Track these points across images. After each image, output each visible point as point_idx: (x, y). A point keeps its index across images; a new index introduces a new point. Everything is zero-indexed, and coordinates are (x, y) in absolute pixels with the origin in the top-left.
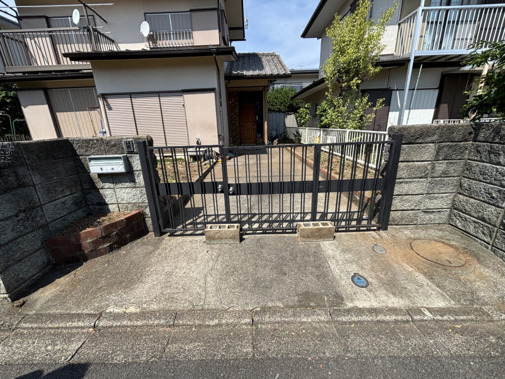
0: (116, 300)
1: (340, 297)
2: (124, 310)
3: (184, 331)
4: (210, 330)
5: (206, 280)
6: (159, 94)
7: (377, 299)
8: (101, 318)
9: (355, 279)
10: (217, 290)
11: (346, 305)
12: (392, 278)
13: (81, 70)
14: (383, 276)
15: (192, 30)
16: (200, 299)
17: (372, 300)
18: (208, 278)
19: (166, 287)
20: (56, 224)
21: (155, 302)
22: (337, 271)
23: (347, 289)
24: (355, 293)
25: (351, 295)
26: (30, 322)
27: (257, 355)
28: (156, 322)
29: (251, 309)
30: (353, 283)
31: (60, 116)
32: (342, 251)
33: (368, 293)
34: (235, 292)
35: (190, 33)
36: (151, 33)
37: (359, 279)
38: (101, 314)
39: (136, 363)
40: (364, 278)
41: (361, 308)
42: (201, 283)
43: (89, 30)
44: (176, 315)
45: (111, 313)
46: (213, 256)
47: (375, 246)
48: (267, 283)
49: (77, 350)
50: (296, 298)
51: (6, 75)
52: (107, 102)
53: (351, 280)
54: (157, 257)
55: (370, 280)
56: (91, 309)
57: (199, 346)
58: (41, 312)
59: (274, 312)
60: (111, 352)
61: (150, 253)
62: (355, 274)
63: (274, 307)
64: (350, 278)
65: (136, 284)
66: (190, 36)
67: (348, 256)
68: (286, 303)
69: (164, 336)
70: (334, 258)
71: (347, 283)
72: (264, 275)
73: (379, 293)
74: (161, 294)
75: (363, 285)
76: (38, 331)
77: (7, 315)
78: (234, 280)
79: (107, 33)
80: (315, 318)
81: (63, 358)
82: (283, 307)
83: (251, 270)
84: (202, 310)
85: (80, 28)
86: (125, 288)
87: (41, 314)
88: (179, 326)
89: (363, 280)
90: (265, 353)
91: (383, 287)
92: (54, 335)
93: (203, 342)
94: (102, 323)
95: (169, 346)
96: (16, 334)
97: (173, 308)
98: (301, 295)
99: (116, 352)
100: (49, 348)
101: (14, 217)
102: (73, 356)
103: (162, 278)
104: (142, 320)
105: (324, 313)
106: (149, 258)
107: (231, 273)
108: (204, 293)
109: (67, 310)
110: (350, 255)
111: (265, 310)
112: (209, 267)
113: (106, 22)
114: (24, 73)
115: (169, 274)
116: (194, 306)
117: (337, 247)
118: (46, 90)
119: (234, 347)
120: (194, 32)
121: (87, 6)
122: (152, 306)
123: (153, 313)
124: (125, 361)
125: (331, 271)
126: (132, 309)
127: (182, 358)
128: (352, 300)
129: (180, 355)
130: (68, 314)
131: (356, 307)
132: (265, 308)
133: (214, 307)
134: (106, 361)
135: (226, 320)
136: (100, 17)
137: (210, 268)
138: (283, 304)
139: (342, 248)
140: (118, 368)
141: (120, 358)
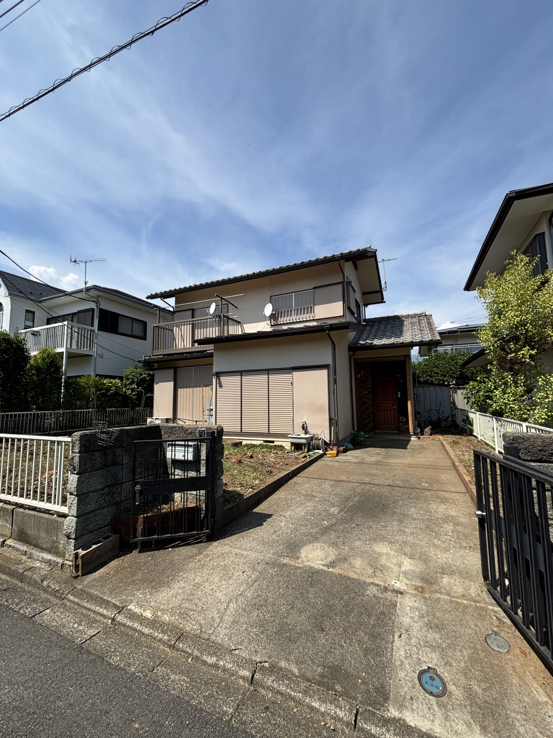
0: (140, 598)
1: (384, 695)
2: (142, 611)
3: (180, 659)
4: (205, 668)
5: (228, 606)
6: (268, 371)
7: (448, 723)
8: (121, 613)
9: (426, 677)
10: (234, 622)
11: (389, 711)
12: (495, 699)
13: (206, 351)
14: (480, 691)
15: (314, 305)
16: (211, 625)
17: (437, 722)
18: (232, 604)
19: (187, 599)
20: (127, 504)
21: (170, 612)
22: (402, 653)
23: (402, 687)
24: (412, 699)
25: (405, 698)
26: (75, 596)
27: (235, 721)
28: (160, 636)
29: (258, 660)
30: (417, 682)
31: (180, 391)
32: (427, 625)
33: (436, 708)
34: (251, 632)
35: (311, 308)
36: (274, 312)
37: (432, 679)
38: (123, 608)
39: (125, 670)
40: (442, 680)
41: (410, 726)
42: (222, 608)
43: (220, 317)
44: (181, 636)
45: (131, 610)
46: (250, 579)
47: (494, 636)
48: (294, 635)
49: (92, 637)
50: (320, 669)
51: (152, 357)
52: (219, 380)
53: (416, 675)
54: (196, 563)
55: (451, 687)
56: (119, 600)
57: (184, 680)
58: (85, 589)
59: (283, 676)
60: (113, 650)
61: (192, 557)
62: (429, 668)
63: (286, 669)
64: (418, 672)
65: (163, 587)
66: (311, 310)
67: (433, 636)
68: (303, 671)
69: (160, 656)
70: (407, 631)
71: (407, 678)
72: (296, 623)
73: (457, 715)
74: (179, 606)
75: (435, 691)
76: (76, 607)
77: (64, 583)
78: (258, 616)
79: (234, 317)
80: (331, 709)
81: (80, 639)
82: (297, 674)
83: (283, 609)
84: (208, 640)
85: (214, 316)
86: (153, 587)
87: (85, 592)
88: (178, 650)
89: (437, 682)
90: (244, 723)
91: (469, 708)
92: (84, 616)
93: (190, 679)
94: (120, 618)
95: (159, 668)
96: (62, 604)
97: (182, 626)
98: (328, 668)
99: (116, 652)
100: (76, 625)
101: (101, 491)
102: (86, 641)
103: (189, 587)
104: (150, 628)
105: (347, 708)
106: (189, 562)
107: (258, 606)
108: (218, 621)
109: (102, 593)
110: (437, 636)
111: (274, 669)
112: (239, 590)
113: (237, 307)
114: (164, 355)
115: (197, 586)
116: (201, 632)
117: (422, 616)
118: (175, 369)
119: (216, 699)
120: (315, 307)
121: (224, 299)
122: (165, 616)
123: (162, 624)
124: (119, 664)
125: (393, 649)
126: (148, 614)
127: (162, 686)
128: (401, 707)
129: (163, 681)
130: (101, 598)
131: (404, 720)
132: (275, 668)
133: (220, 642)
134: (105, 657)
135: (225, 662)
136: (233, 305)
137: (239, 593)
138: (299, 670)
139: (429, 620)
140: (110, 668)
141: (115, 660)
